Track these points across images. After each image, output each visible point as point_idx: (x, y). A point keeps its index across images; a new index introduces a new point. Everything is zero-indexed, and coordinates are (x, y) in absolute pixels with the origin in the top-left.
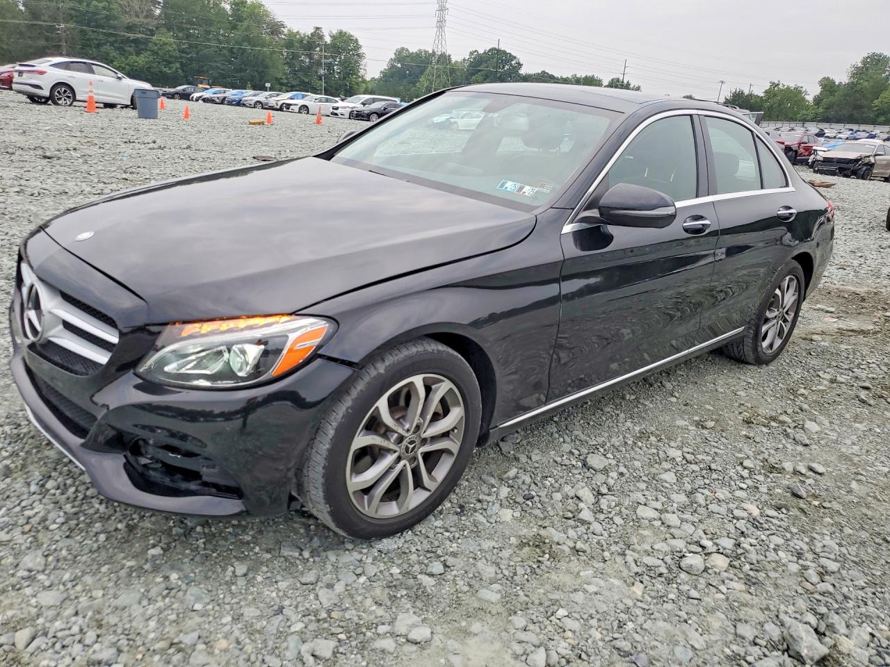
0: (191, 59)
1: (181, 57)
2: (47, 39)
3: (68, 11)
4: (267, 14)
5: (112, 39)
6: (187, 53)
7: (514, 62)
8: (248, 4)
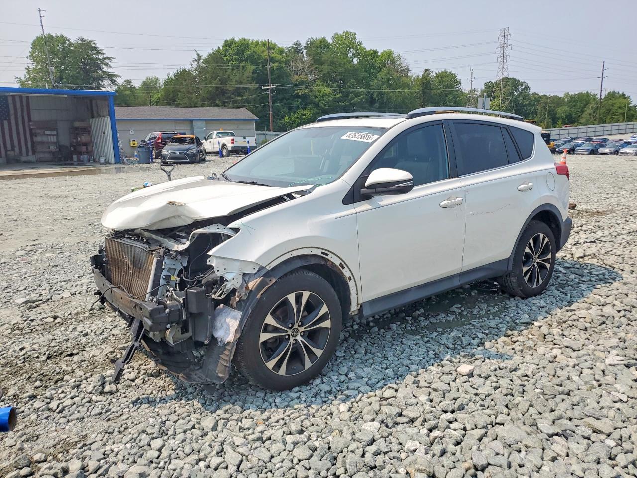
7: (523, 87)
8: (379, 54)
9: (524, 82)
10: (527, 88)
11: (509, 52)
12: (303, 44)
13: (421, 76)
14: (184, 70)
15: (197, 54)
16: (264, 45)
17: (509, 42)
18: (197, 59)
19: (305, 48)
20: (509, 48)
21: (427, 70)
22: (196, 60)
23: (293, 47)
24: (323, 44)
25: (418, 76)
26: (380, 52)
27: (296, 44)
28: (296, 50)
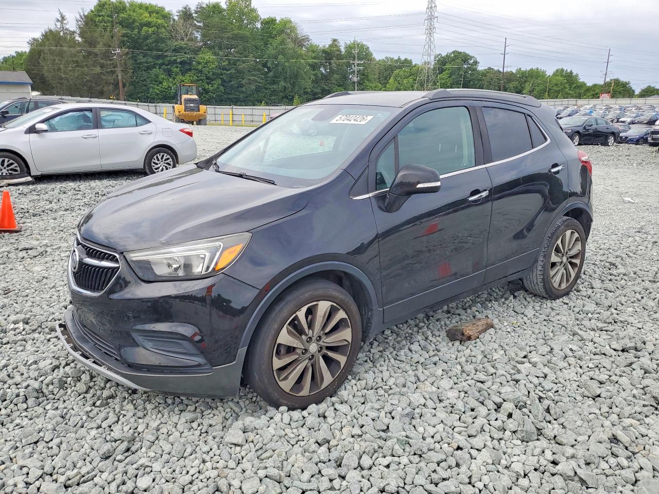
0: (231, 77)
1: (222, 74)
2: (102, 67)
3: (121, 38)
4: (293, 29)
5: (160, 61)
6: (227, 70)
7: (472, 61)
8: (278, 21)
9: (473, 57)
10: (476, 63)
11: (436, 25)
12: (193, 8)
13: (327, 46)
14: (51, 31)
15: (60, 13)
16: (147, 8)
17: (436, 14)
18: (60, 19)
19: (196, 12)
20: (436, 19)
21: (335, 40)
22: (58, 20)
23: (183, 11)
24: (216, 8)
25: (324, 47)
26: (278, 19)
27: (185, 8)
28: (186, 15)
